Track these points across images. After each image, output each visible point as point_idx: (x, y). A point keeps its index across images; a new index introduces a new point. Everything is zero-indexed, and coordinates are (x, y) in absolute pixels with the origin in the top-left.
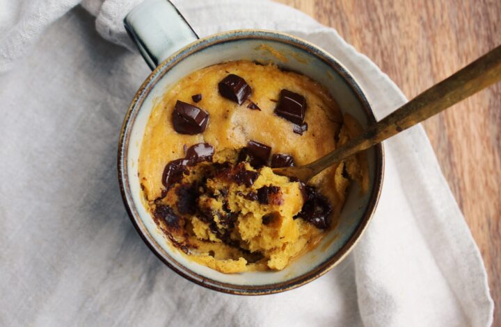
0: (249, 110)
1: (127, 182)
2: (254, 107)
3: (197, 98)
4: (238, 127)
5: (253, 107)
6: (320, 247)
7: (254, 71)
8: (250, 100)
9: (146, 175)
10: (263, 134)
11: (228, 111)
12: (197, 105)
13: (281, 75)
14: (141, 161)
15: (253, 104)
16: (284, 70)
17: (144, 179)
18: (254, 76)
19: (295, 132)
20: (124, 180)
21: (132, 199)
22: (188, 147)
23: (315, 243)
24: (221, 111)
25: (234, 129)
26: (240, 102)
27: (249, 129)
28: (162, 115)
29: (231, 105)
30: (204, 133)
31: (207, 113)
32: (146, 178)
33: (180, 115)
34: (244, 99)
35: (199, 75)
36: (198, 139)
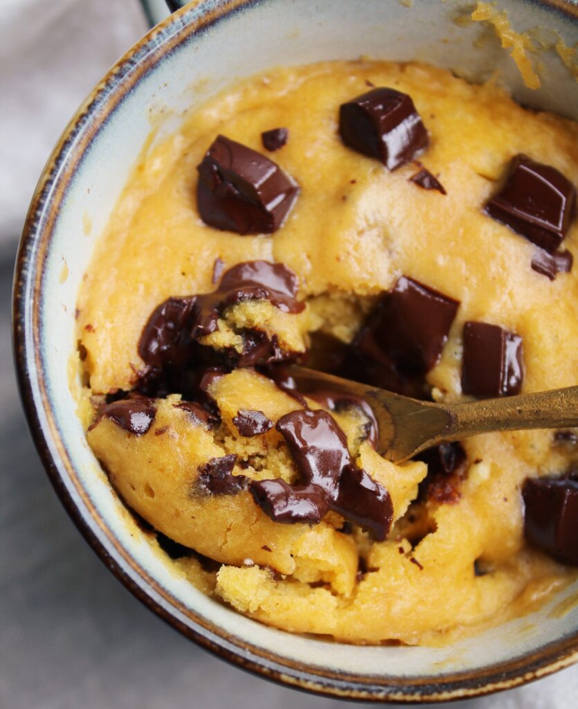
0: (413, 189)
1: (38, 309)
2: (429, 182)
3: (273, 140)
4: (375, 232)
5: (426, 182)
6: (547, 609)
7: (443, 95)
8: (419, 164)
9: (97, 318)
10: (441, 261)
11: (353, 182)
12: (272, 157)
13: (517, 113)
14: (91, 281)
15: (427, 174)
16: (529, 104)
17: (89, 328)
18: (440, 105)
19: (535, 267)
20: (28, 303)
21: (41, 359)
22: (226, 266)
23: (535, 596)
24: (335, 181)
25: (361, 233)
26: (392, 162)
27: (402, 240)
28: (173, 173)
29: (366, 166)
30: (278, 234)
31: (295, 184)
32: (95, 326)
33: (219, 172)
34: (406, 155)
35: (291, 78)
36: (256, 248)
